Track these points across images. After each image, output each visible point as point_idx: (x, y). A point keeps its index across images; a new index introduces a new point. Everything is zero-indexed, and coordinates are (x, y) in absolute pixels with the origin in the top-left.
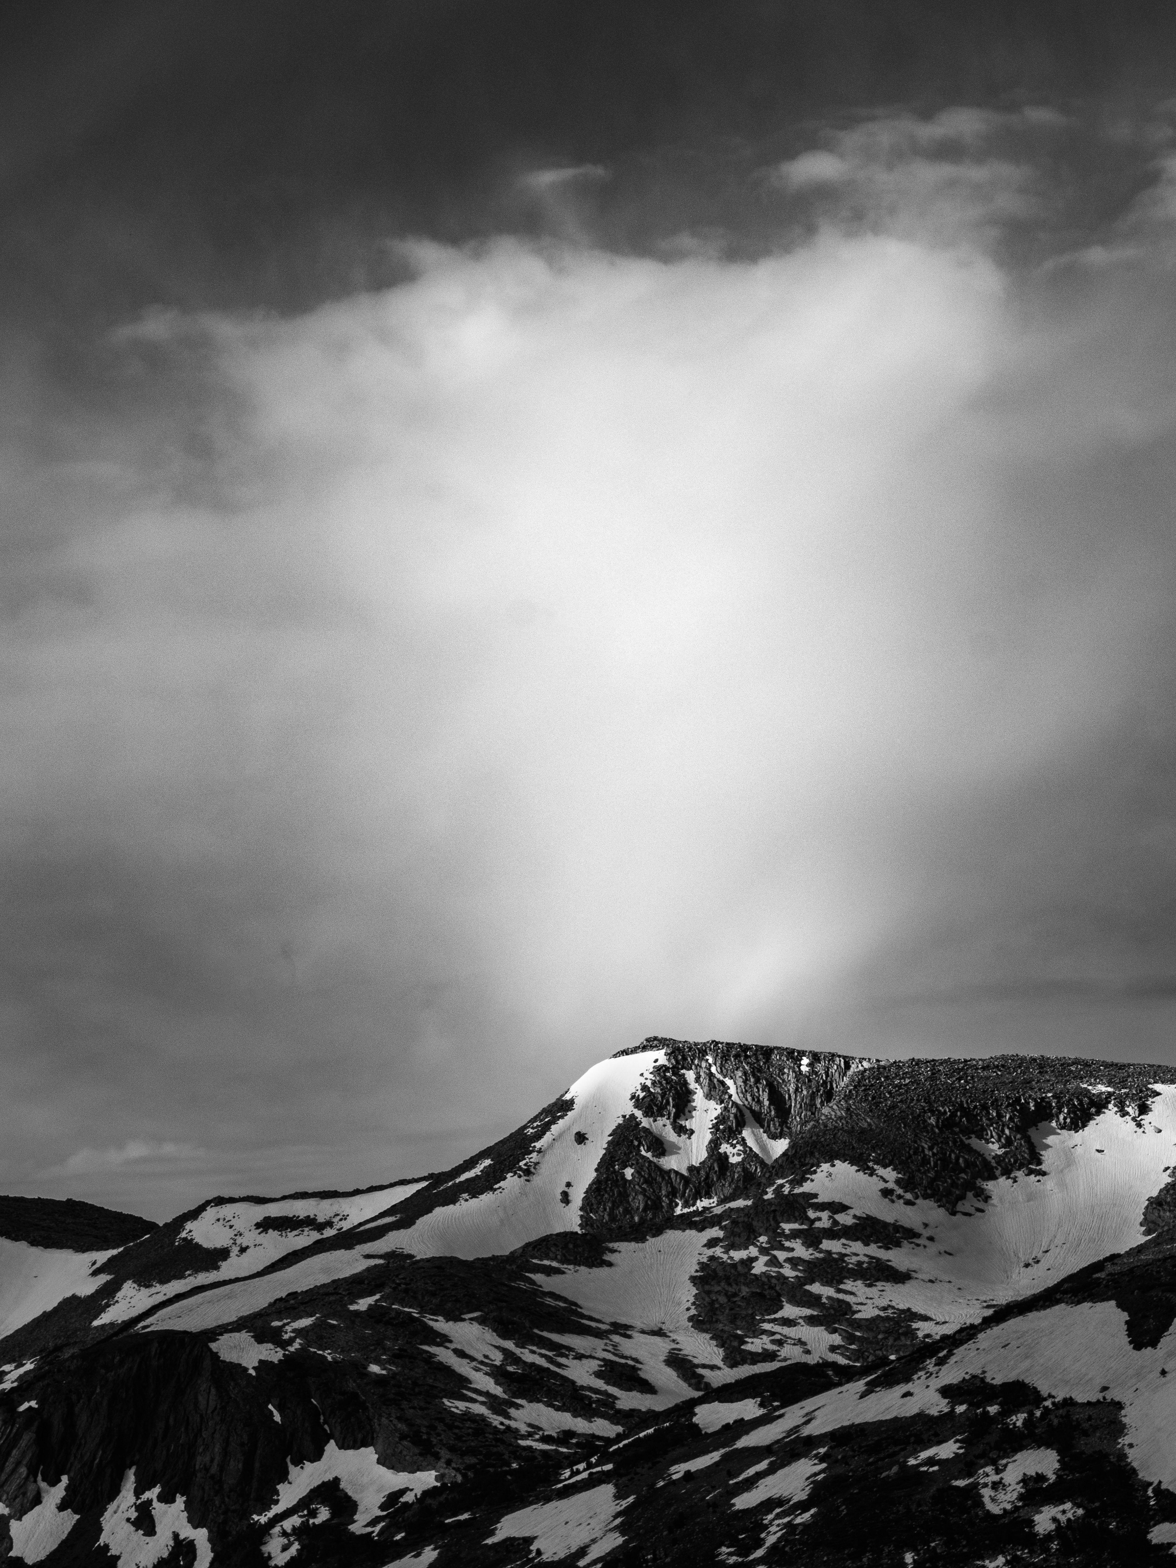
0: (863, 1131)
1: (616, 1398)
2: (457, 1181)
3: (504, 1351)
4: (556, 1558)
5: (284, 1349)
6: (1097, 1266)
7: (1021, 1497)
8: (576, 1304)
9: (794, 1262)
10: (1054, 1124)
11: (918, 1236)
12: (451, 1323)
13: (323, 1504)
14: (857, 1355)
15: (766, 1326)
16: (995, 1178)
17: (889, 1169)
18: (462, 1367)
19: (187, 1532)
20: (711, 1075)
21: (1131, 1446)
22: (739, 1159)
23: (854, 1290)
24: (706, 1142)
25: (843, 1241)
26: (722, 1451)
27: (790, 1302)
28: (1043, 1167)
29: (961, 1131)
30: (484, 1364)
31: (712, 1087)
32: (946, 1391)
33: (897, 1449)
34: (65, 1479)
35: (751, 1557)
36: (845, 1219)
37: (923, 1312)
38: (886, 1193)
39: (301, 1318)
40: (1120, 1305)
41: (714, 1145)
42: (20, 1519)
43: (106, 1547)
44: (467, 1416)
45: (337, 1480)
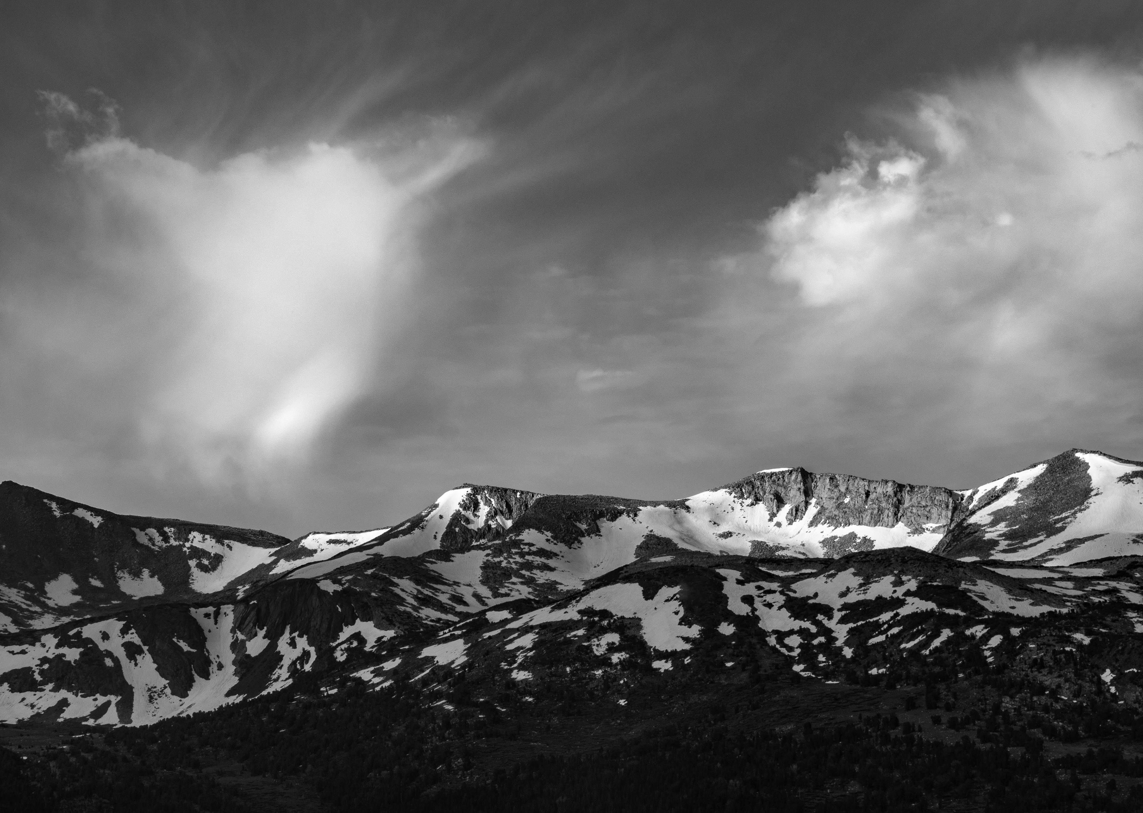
0: (540, 519)
1: (455, 607)
2: (398, 530)
3: (418, 590)
4: (444, 664)
5: (342, 586)
6: (621, 569)
7: (607, 650)
8: (441, 574)
9: (516, 563)
10: (605, 519)
11: (558, 555)
12: (399, 580)
13: (355, 640)
14: (537, 596)
15: (506, 584)
16: (585, 537)
17: (549, 532)
18: (403, 595)
19: (308, 648)
20: (486, 497)
21: (645, 633)
22: (495, 526)
23: (536, 573)
24: (484, 520)
25: (533, 556)
26: (501, 629)
27: (514, 576)
28: (601, 534)
29: (574, 520)
30: (410, 594)
31: (486, 501)
32: (580, 612)
33: (563, 631)
34: (265, 628)
35: (512, 667)
36: (534, 549)
37: (560, 582)
38: (548, 540)
39: (348, 576)
40: (640, 585)
41: (487, 521)
42: (250, 641)
43: (279, 652)
44: (405, 612)
45: (360, 632)
